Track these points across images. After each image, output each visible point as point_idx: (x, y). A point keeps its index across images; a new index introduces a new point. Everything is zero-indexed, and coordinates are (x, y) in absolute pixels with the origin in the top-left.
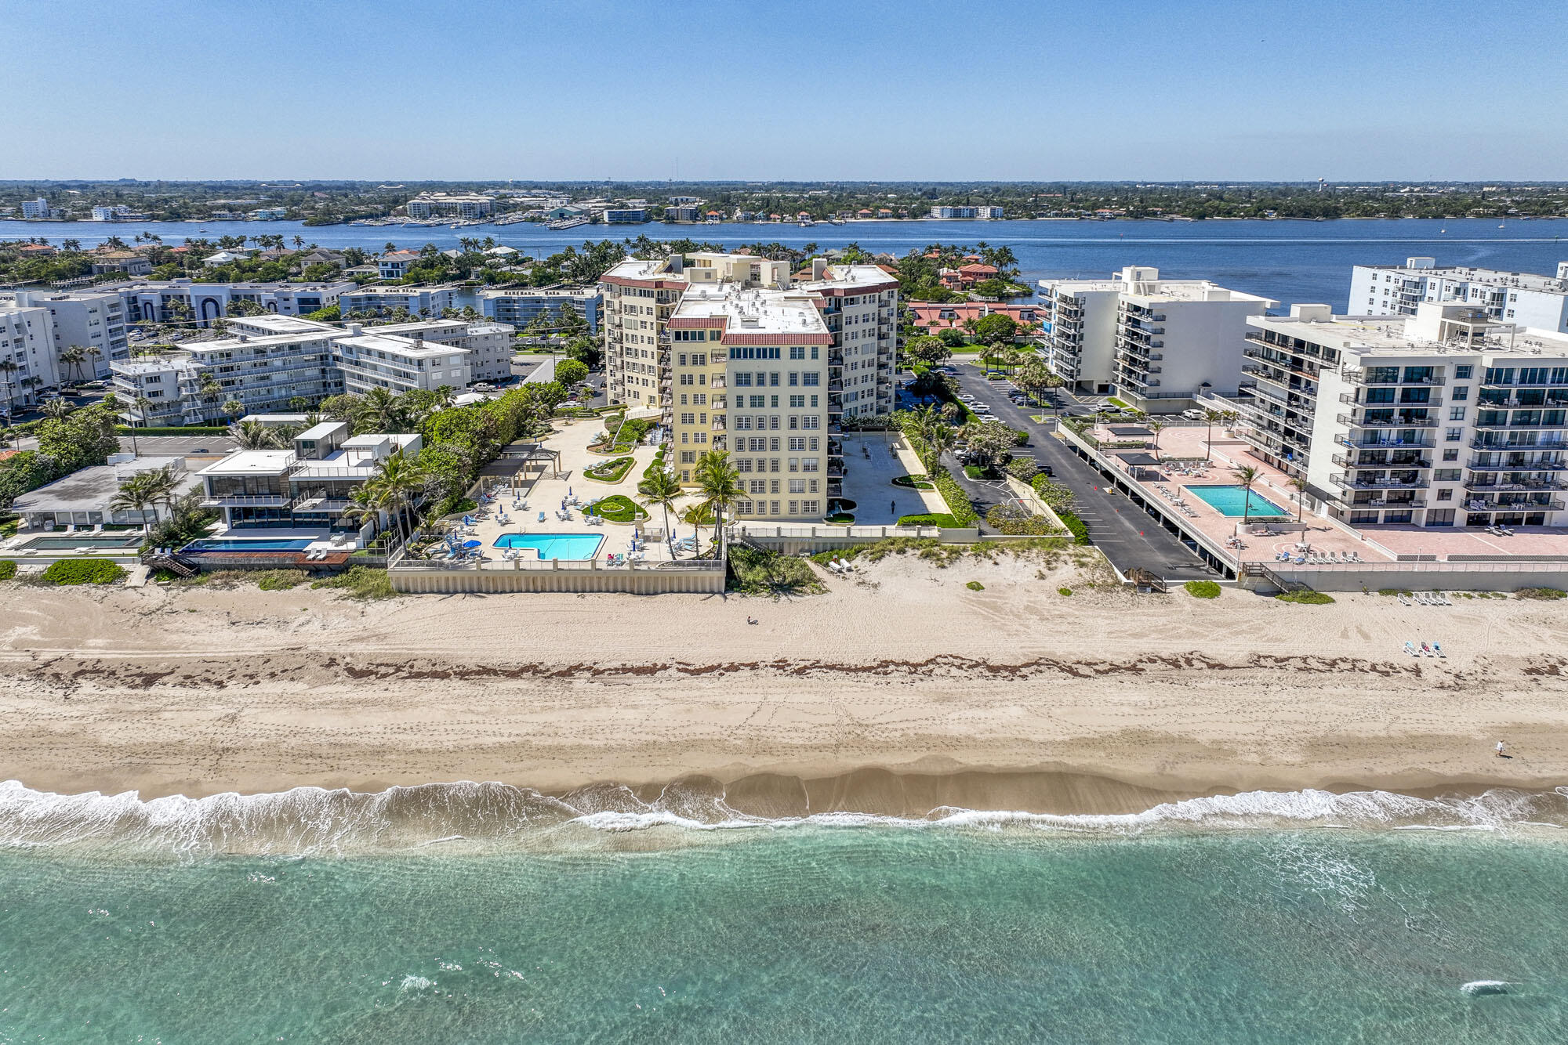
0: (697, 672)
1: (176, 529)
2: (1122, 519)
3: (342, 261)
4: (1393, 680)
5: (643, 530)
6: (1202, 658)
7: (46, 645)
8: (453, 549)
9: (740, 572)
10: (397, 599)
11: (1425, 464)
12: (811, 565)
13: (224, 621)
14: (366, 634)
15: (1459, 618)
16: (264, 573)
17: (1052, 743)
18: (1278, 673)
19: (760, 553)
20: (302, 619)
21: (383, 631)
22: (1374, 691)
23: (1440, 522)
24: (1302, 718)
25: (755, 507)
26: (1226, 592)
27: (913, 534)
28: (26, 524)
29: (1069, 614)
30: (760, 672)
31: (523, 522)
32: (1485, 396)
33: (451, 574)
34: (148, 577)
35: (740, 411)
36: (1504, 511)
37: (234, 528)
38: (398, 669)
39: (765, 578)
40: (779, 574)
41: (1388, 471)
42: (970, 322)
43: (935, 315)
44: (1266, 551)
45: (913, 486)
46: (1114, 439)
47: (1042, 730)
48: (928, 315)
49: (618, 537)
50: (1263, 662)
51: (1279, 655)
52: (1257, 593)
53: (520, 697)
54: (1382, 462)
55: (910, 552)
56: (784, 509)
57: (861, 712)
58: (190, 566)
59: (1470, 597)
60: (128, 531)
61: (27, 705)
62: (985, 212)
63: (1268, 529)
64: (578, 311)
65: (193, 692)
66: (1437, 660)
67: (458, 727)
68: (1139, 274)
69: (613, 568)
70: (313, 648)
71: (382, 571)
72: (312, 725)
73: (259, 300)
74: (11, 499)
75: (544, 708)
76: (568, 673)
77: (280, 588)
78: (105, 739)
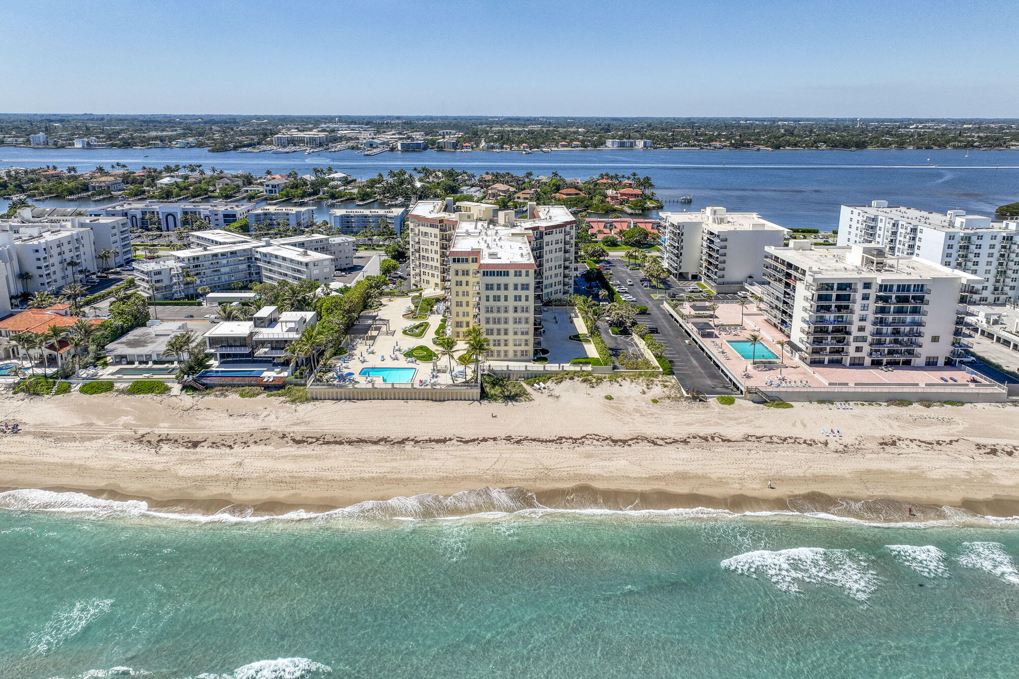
0: (467, 442)
1: (193, 364)
2: (692, 359)
3: (240, 183)
4: (813, 448)
5: (437, 366)
6: (720, 437)
7: (140, 426)
8: (339, 377)
9: (487, 389)
10: (312, 403)
11: (849, 333)
12: (525, 385)
13: (225, 415)
14: (298, 422)
15: (854, 416)
16: (241, 388)
17: (640, 478)
18: (757, 444)
19: (497, 379)
20: (265, 413)
21: (307, 420)
22: (803, 453)
23: (857, 364)
24: (764, 466)
25: (495, 354)
26: (738, 401)
27: (578, 369)
28: (111, 361)
29: (656, 413)
30: (498, 442)
31: (373, 361)
32: (879, 298)
33: (339, 390)
34: (182, 390)
35: (488, 304)
36: (890, 358)
37: (222, 363)
38: (318, 440)
39: (501, 393)
40: (508, 391)
41: (830, 337)
42: (621, 232)
43: (602, 226)
44: (762, 380)
45: (580, 340)
46: (693, 312)
47: (635, 471)
48: (597, 225)
49: (424, 370)
50: (750, 438)
51: (759, 435)
52: (754, 402)
53: (380, 454)
54: (827, 332)
55: (576, 379)
56: (511, 355)
57: (548, 463)
58: (203, 385)
59: (863, 405)
60: (166, 365)
61: (138, 456)
62: (640, 144)
63: (765, 367)
64: (390, 223)
65: (218, 451)
66: (837, 438)
67: (351, 469)
68: (715, 212)
69: (423, 387)
70: (273, 429)
71: (302, 388)
72: (280, 467)
73: (200, 214)
74: (103, 347)
75: (392, 460)
76: (402, 442)
77: (250, 397)
78: (181, 473)
